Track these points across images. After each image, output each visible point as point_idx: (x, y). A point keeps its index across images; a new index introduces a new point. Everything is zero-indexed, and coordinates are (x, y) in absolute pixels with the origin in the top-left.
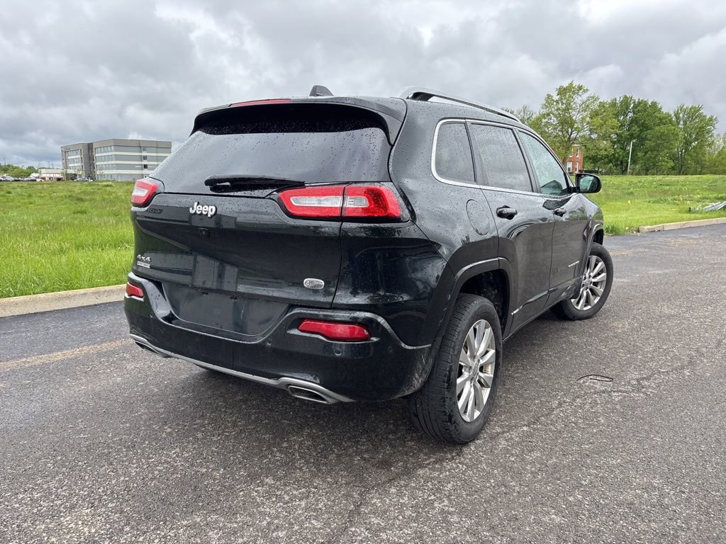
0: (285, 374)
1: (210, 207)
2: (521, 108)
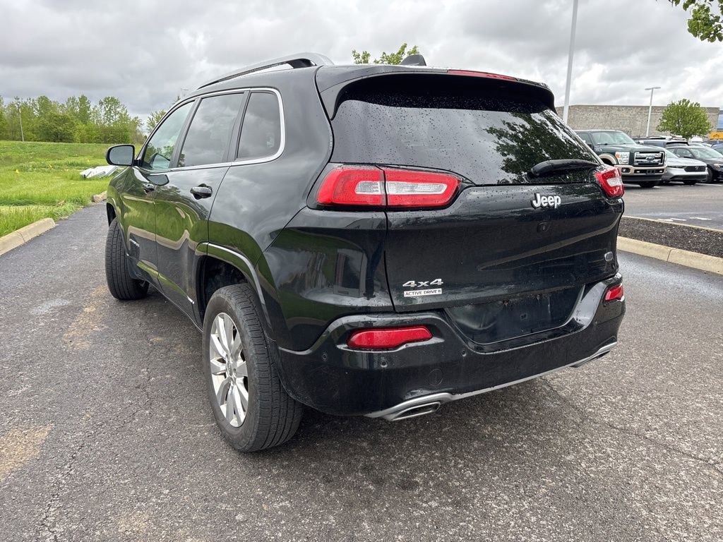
1: (555, 198)
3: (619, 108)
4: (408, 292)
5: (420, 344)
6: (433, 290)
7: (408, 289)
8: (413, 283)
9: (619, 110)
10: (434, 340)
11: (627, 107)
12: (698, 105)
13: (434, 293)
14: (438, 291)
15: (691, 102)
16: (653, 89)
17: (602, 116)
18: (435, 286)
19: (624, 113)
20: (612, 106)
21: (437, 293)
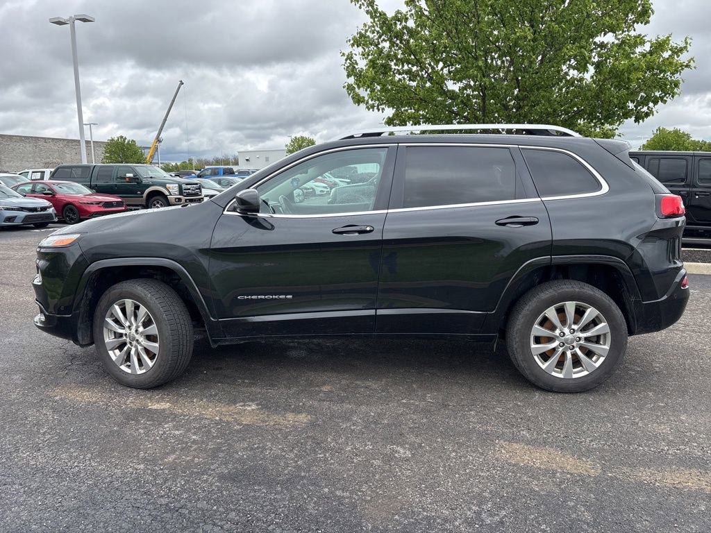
3: (46, 140)
9: (46, 142)
11: (53, 139)
12: (134, 141)
15: (128, 139)
16: (90, 124)
17: (29, 147)
19: (51, 145)
20: (38, 138)
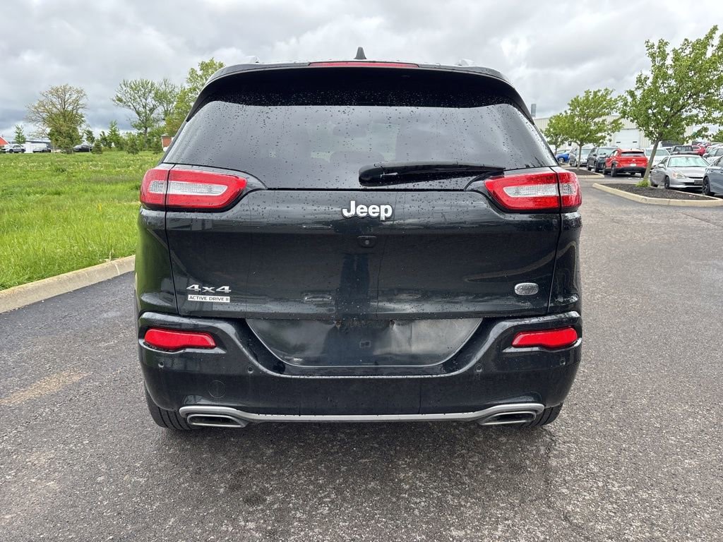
0: (500, 402)
1: (383, 207)
2: (162, 81)
4: (192, 296)
5: (198, 351)
6: (219, 297)
7: (194, 292)
8: (196, 287)
10: (218, 351)
13: (221, 301)
14: (226, 299)
18: (223, 294)
21: (225, 301)
